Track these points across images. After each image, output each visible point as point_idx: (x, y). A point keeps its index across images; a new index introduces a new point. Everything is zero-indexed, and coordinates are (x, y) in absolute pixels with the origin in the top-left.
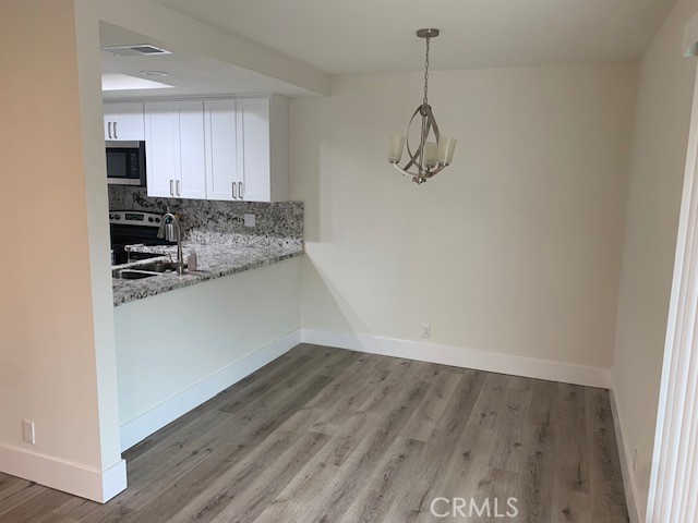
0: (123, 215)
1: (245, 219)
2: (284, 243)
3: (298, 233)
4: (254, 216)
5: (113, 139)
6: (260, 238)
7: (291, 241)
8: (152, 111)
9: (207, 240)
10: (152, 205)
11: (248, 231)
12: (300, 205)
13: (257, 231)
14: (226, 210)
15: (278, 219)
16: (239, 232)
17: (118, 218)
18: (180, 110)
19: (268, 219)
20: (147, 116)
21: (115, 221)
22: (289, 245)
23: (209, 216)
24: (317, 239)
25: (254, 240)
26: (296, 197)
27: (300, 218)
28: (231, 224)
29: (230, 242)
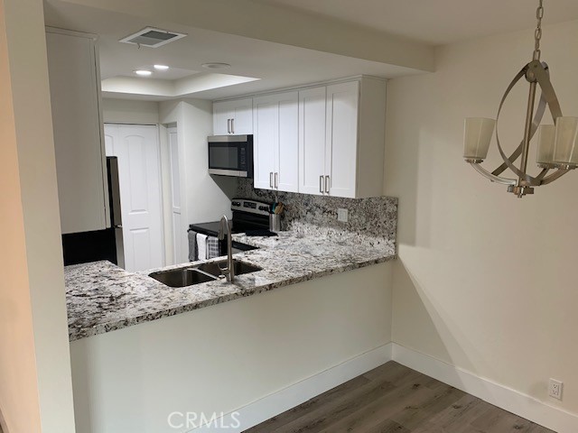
0: (242, 202)
1: (339, 213)
2: (376, 243)
3: (392, 234)
4: (347, 210)
5: (232, 134)
6: (352, 235)
7: (383, 242)
8: (259, 106)
9: (306, 231)
10: (265, 195)
11: (341, 225)
12: (395, 202)
13: (349, 227)
14: (323, 203)
15: (370, 216)
16: (332, 226)
17: (239, 205)
18: (279, 103)
19: (360, 215)
20: (255, 111)
21: (236, 208)
22: (381, 247)
23: (308, 208)
24: (412, 242)
25: (346, 236)
26: (390, 192)
27: (394, 216)
28: (326, 218)
29: (325, 237)
